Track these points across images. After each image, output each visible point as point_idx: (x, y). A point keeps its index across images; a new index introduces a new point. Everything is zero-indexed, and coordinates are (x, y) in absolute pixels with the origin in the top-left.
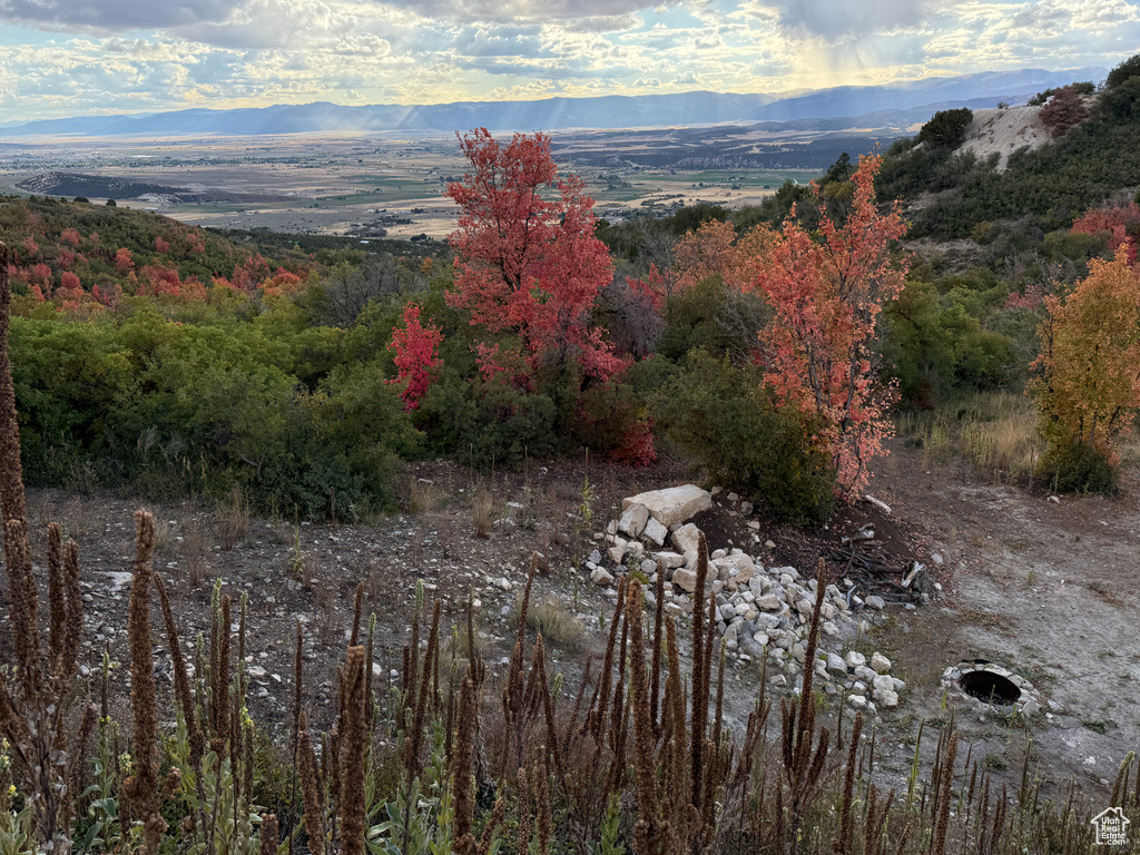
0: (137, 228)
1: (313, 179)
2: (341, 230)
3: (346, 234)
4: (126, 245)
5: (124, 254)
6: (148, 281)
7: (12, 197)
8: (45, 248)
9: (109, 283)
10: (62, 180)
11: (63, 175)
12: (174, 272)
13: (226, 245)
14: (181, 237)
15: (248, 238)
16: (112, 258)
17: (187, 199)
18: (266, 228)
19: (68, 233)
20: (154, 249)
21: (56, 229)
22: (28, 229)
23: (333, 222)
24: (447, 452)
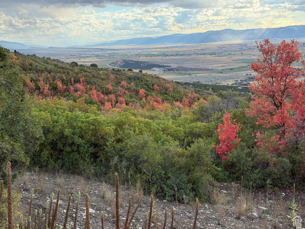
0: (148, 81)
1: (220, 61)
2: (230, 83)
3: (232, 84)
4: (143, 88)
5: (142, 91)
6: (149, 102)
7: (106, 69)
8: (114, 88)
9: (135, 102)
10: (125, 62)
11: (126, 60)
12: (160, 99)
13: (181, 89)
14: (164, 85)
15: (191, 86)
16: (137, 92)
17: (169, 70)
18: (199, 82)
19: (124, 83)
20: (153, 90)
21: (119, 81)
22: (110, 81)
23: (227, 79)
24: (237, 180)
